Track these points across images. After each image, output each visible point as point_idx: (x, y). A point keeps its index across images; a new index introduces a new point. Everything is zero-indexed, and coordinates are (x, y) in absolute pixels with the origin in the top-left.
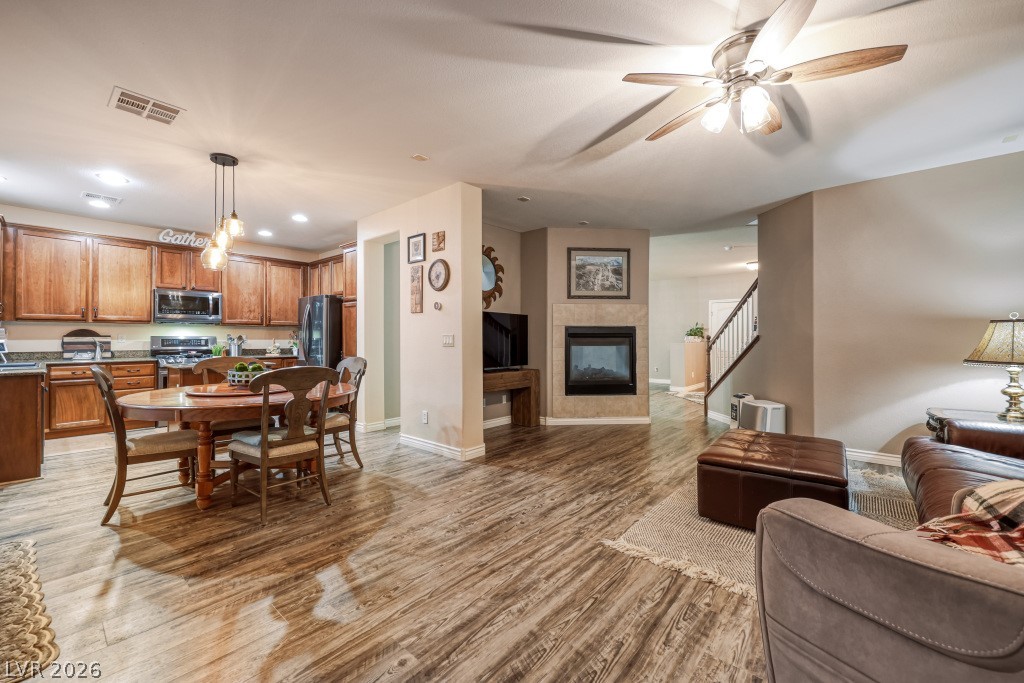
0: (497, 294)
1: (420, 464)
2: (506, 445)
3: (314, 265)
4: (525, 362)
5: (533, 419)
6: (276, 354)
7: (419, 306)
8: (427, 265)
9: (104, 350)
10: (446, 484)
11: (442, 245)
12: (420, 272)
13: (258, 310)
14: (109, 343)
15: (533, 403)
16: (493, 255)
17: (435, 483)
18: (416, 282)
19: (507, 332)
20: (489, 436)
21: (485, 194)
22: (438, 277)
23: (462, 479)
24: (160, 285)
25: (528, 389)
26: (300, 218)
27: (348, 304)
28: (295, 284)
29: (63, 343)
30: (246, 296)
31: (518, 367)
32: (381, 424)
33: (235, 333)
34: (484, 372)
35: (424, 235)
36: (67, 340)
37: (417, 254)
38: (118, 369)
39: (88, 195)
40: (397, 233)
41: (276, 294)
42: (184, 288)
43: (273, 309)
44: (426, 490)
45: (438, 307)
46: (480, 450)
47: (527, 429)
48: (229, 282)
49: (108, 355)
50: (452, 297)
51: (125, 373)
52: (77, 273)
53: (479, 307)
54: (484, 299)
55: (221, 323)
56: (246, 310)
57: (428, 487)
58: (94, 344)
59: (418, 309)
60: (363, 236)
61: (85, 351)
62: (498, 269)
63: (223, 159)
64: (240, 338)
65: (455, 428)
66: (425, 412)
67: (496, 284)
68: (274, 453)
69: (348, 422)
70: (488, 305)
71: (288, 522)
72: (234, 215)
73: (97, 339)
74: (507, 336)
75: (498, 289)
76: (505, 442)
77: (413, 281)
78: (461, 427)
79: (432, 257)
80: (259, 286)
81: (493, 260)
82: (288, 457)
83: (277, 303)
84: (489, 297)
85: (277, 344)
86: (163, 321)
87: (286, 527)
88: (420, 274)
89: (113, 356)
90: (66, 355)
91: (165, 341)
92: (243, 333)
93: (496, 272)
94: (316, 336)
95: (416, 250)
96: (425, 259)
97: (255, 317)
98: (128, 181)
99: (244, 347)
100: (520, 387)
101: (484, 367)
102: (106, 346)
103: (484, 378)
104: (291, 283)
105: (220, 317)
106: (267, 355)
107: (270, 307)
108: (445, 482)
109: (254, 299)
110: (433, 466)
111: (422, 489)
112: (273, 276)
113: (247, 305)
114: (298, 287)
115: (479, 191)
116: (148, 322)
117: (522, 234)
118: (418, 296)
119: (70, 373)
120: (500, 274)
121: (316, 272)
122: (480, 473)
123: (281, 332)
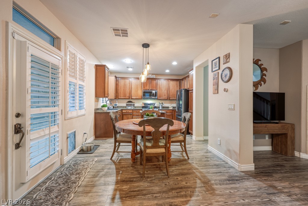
0: (262, 83)
1: (215, 165)
2: (269, 167)
3: (182, 80)
4: (283, 119)
5: (289, 152)
6: (171, 109)
7: (216, 91)
8: (220, 71)
9: (133, 106)
10: (227, 186)
11: (228, 60)
12: (217, 75)
13: (167, 95)
14: (134, 104)
15: (289, 143)
16: (260, 63)
17: (222, 182)
18: (215, 80)
19: (267, 102)
20: (257, 157)
21: (255, 27)
22: (226, 76)
23: (238, 185)
24: (144, 89)
25: (285, 135)
26: (175, 63)
27: (190, 92)
28: (177, 86)
29: (127, 104)
30: (163, 91)
31: (277, 121)
32: (202, 138)
33: (161, 102)
34: (254, 122)
35: (219, 58)
36: (127, 103)
37: (216, 68)
38: (134, 111)
39: (127, 67)
40: (208, 61)
41: (172, 90)
42: (149, 90)
43: (171, 94)
44: (215, 186)
45: (226, 90)
46: (251, 167)
47: (284, 157)
48: (159, 87)
49: (134, 107)
50: (234, 85)
51: (136, 112)
52: (128, 87)
53: (251, 90)
54: (254, 86)
55: (158, 99)
56: (163, 95)
57: (216, 184)
58: (131, 104)
59: (216, 92)
60: (195, 65)
61: (130, 106)
62: (263, 70)
63: (146, 46)
64: (162, 103)
65: (235, 152)
66: (219, 139)
67: (262, 77)
68: (148, 151)
69: (183, 139)
70: (257, 88)
71: (151, 182)
72: (148, 63)
73: (132, 103)
74: (267, 104)
75: (263, 79)
76: (269, 164)
77: (214, 80)
78: (239, 152)
79: (223, 67)
80: (167, 88)
81: (260, 66)
82: (153, 153)
83: (172, 92)
84: (257, 84)
85: (172, 105)
86: (144, 99)
87: (149, 184)
88: (217, 76)
89: (135, 108)
90: (127, 107)
91: (145, 104)
92: (163, 102)
93: (262, 71)
94: (181, 103)
95: (215, 66)
96: (219, 69)
97: (166, 97)
98: (131, 61)
99: (163, 106)
100: (279, 133)
101: (254, 120)
102: (134, 105)
103: (254, 127)
104: (176, 86)
105: (157, 97)
106: (169, 109)
107: (170, 94)
108: (227, 184)
109: (166, 92)
110: (222, 169)
111: (213, 184)
112: (171, 84)
113: (164, 93)
114: (178, 87)
115: (251, 26)
116: (141, 99)
117: (280, 49)
118: (216, 86)
119: (126, 111)
120: (265, 72)
121: (183, 82)
122: (251, 185)
123: (173, 102)
